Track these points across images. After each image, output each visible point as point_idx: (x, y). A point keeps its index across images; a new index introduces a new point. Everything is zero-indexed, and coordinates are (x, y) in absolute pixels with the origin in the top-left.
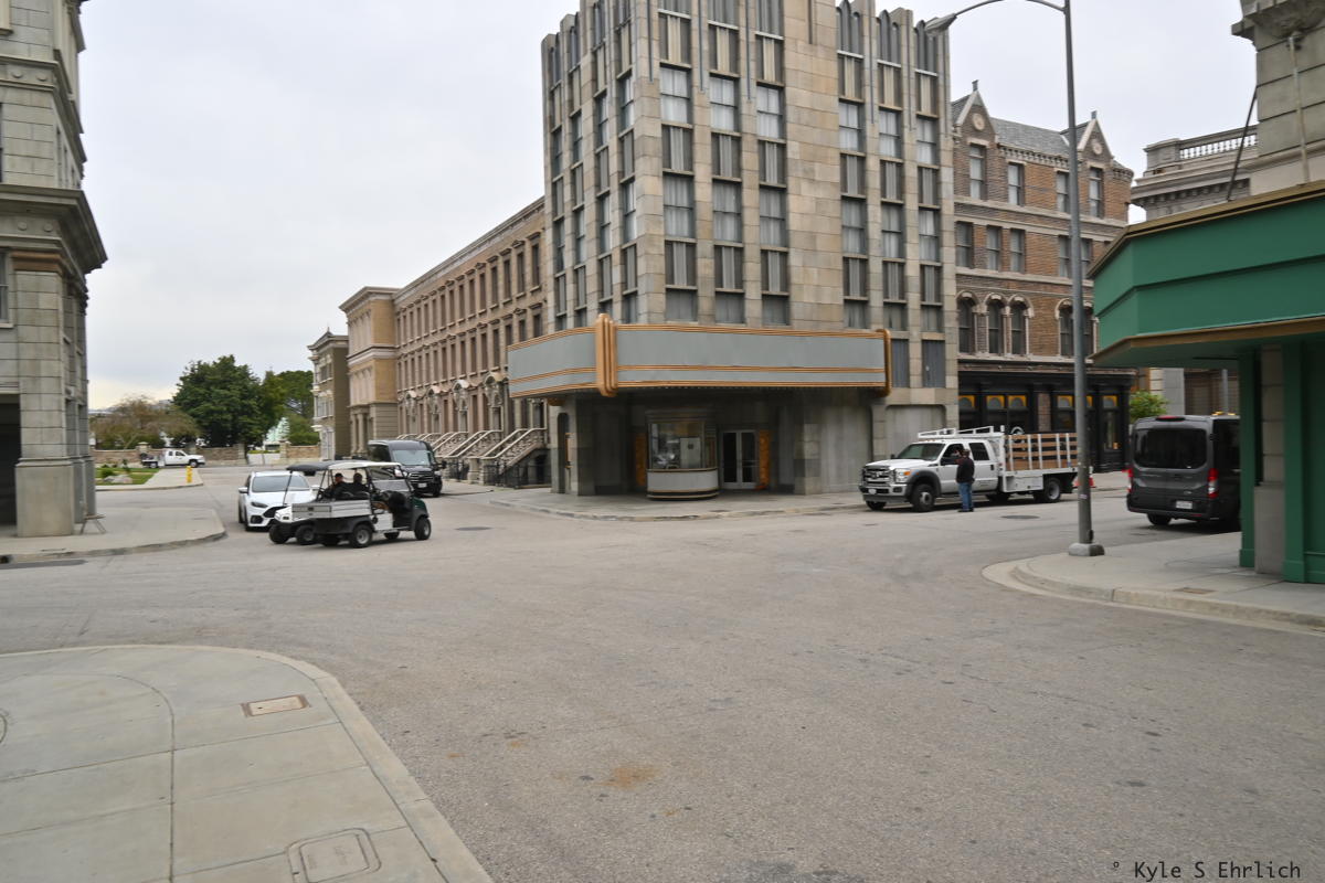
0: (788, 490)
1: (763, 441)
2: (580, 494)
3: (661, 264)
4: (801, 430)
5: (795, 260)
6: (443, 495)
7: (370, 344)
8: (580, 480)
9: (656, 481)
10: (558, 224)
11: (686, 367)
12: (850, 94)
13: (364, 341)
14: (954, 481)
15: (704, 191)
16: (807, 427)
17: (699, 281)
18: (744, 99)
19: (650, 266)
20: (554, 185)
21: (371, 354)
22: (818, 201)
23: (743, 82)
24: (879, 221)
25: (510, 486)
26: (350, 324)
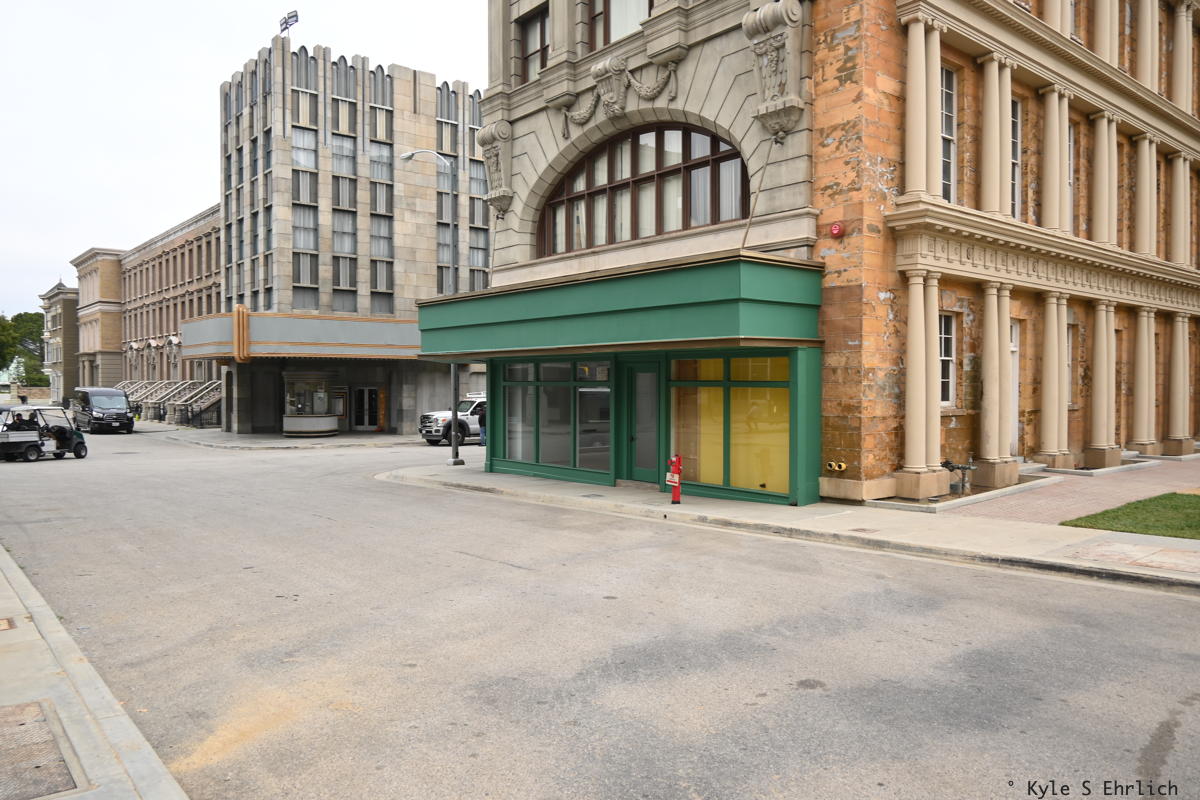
0: (393, 431)
1: (382, 396)
2: (239, 432)
3: (289, 269)
4: (401, 387)
5: (398, 268)
6: (136, 432)
7: (97, 299)
8: (239, 422)
9: (289, 424)
10: (229, 227)
11: (302, 344)
12: (447, 149)
13: (91, 294)
14: (478, 426)
15: (325, 217)
16: (405, 387)
17: (320, 281)
18: (360, 152)
19: (282, 269)
20: (227, 197)
21: (98, 307)
22: (418, 226)
23: (359, 140)
24: (468, 240)
25: (195, 426)
26: (80, 278)
